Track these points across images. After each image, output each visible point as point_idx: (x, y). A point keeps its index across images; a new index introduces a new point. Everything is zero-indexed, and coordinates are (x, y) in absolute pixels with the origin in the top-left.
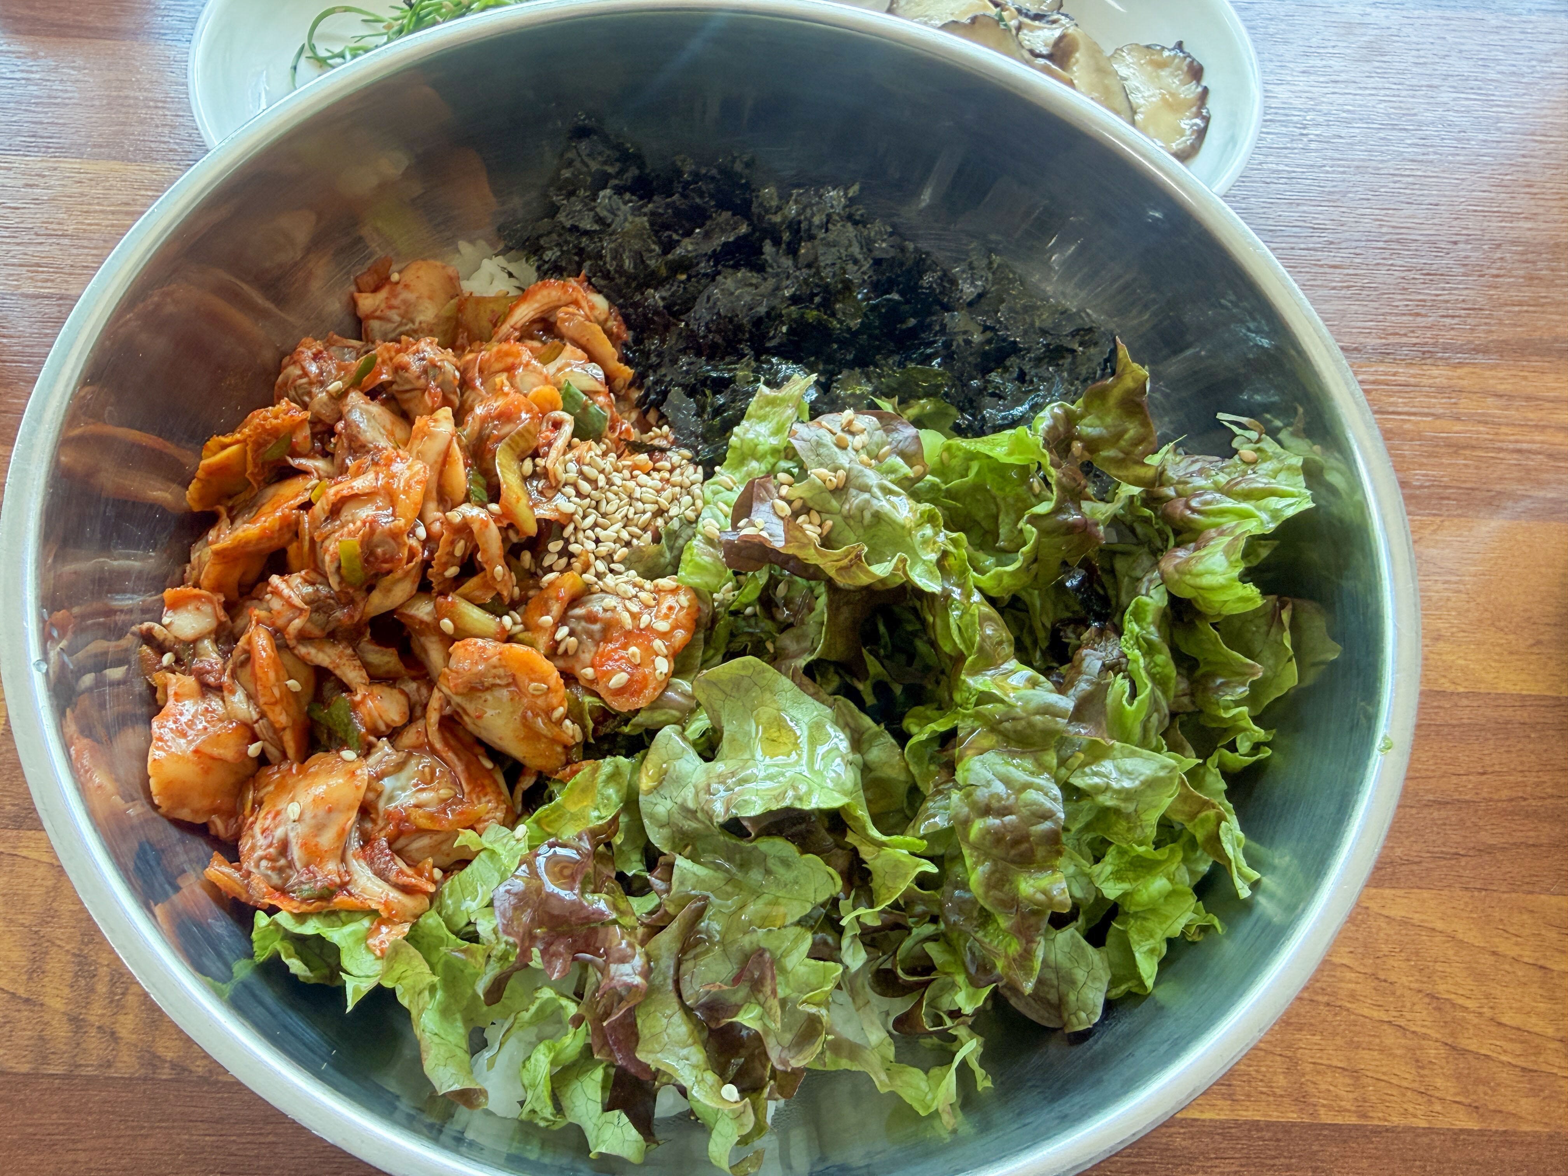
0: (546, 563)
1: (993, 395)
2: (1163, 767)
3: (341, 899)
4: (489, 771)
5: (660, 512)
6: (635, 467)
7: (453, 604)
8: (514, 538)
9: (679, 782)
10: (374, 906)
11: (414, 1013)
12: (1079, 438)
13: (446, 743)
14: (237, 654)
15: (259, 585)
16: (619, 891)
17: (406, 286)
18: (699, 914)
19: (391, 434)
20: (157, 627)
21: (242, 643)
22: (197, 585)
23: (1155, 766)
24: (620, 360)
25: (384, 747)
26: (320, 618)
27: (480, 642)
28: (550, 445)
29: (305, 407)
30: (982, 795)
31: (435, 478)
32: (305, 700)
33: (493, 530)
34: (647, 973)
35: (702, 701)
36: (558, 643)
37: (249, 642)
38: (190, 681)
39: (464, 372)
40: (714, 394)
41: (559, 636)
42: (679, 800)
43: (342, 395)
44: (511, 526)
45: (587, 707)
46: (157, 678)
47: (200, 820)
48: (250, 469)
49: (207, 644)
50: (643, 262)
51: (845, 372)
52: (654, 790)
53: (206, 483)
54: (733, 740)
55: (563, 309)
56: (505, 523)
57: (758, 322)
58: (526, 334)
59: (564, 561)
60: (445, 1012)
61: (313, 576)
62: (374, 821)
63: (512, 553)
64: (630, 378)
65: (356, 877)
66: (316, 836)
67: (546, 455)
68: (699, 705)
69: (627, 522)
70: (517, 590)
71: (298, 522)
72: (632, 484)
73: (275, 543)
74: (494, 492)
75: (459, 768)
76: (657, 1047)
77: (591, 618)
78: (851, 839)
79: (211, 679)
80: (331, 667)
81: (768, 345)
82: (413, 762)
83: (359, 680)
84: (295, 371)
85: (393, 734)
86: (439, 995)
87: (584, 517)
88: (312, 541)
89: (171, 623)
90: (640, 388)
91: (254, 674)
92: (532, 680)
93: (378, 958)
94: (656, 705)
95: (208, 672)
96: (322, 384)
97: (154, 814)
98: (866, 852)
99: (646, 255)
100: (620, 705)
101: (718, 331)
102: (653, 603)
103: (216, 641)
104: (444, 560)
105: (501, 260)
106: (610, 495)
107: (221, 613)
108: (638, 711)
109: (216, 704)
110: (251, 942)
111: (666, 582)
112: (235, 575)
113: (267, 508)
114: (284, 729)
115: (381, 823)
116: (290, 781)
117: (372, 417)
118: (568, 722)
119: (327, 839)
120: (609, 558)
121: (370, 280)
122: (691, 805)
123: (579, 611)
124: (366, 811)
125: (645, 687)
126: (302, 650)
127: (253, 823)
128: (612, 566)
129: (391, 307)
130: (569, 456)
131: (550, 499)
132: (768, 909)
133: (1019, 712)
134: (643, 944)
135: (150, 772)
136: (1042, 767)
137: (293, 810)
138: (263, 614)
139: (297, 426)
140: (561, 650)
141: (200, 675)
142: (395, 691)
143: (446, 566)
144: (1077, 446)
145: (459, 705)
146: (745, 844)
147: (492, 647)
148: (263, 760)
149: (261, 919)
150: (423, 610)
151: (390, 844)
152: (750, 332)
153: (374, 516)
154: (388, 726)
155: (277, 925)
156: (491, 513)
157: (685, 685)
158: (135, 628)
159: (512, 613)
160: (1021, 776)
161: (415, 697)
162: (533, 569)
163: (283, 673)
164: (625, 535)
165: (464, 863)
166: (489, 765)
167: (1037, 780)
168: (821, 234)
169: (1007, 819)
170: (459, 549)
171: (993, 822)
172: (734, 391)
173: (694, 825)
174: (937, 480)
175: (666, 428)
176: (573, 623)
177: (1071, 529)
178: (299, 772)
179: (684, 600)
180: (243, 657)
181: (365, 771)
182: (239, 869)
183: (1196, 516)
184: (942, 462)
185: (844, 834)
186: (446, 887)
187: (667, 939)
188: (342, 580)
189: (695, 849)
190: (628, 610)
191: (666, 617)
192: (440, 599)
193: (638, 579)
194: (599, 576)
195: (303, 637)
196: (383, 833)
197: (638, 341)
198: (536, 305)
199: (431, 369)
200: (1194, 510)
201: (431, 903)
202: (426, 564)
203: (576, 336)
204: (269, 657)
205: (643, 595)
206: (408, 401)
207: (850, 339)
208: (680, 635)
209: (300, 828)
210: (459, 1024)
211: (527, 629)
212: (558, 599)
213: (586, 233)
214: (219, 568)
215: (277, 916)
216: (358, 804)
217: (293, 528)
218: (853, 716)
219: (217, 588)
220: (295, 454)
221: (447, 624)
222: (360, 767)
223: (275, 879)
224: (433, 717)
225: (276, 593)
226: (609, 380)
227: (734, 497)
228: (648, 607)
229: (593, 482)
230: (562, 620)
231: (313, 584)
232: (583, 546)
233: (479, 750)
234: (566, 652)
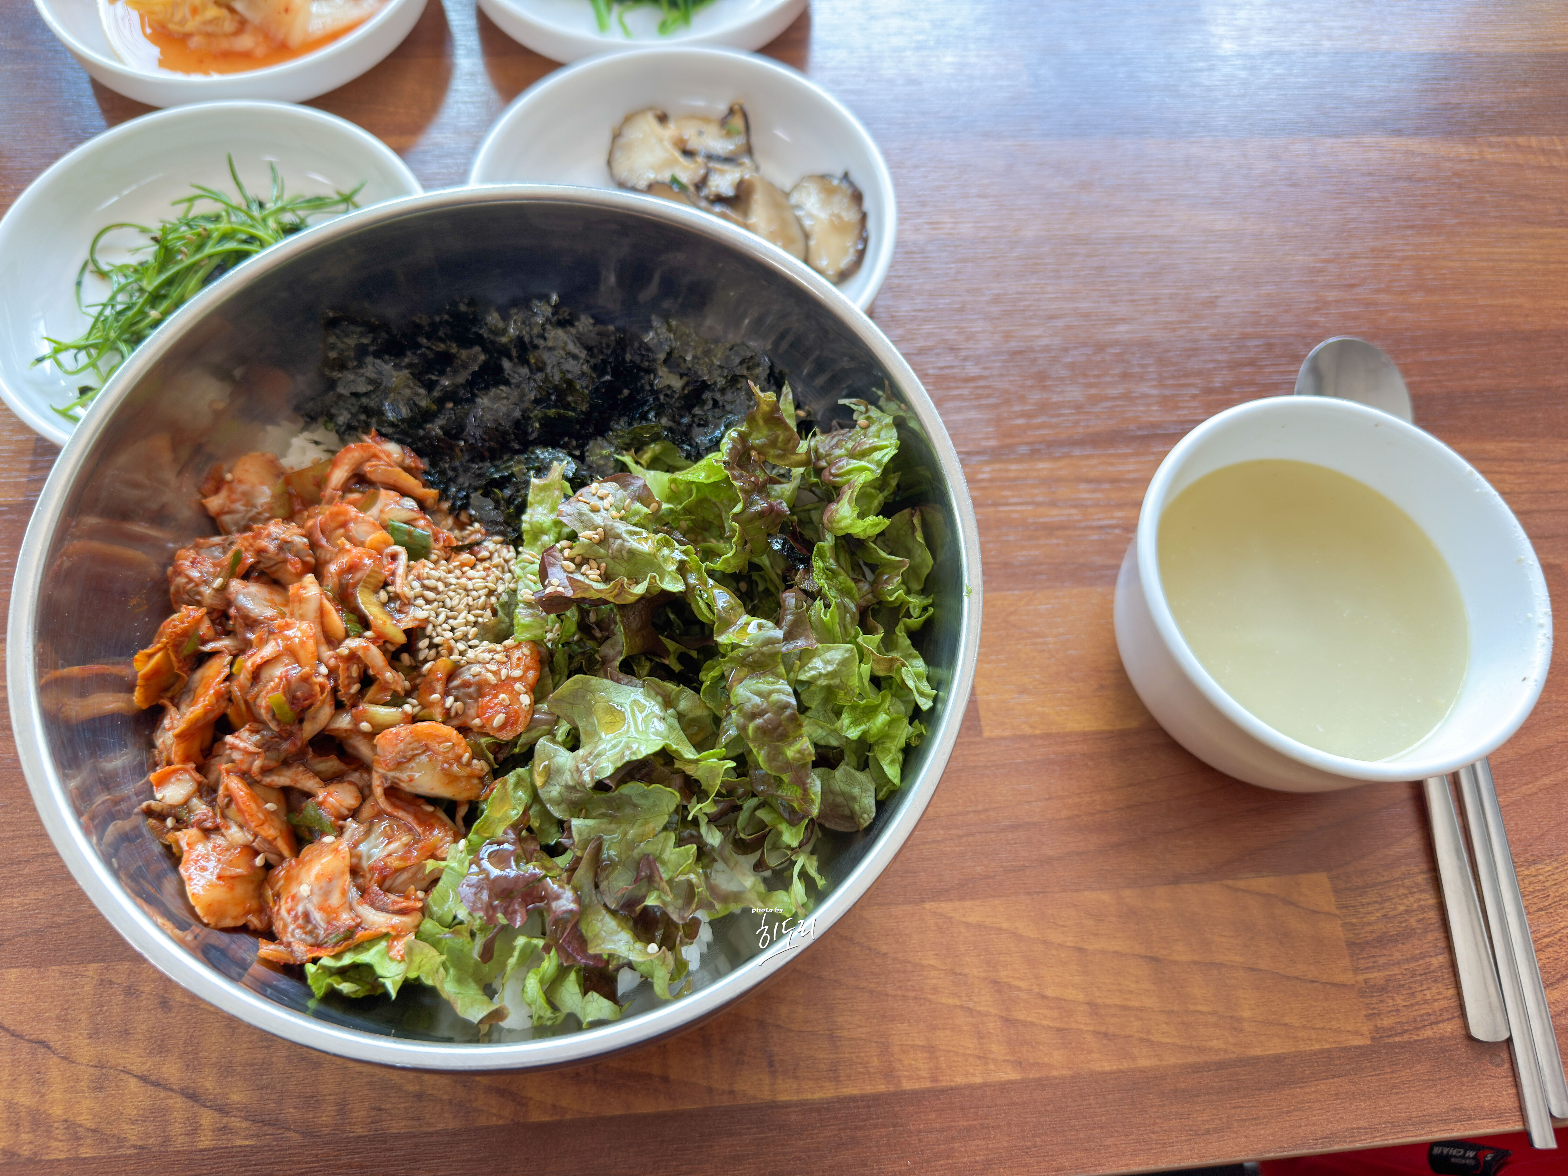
0: (421, 657)
1: (699, 425)
2: (847, 651)
3: (360, 934)
4: (432, 813)
5: (491, 593)
6: (462, 565)
7: (364, 711)
8: (391, 648)
9: (559, 771)
10: (384, 930)
11: (438, 986)
12: (753, 448)
13: (394, 806)
14: (221, 800)
15: (216, 745)
16: (545, 856)
17: (240, 481)
18: (599, 849)
19: (273, 605)
20: (153, 802)
21: (221, 791)
22: (169, 763)
23: (841, 652)
24: (424, 486)
25: (351, 825)
26: (272, 754)
27: (394, 730)
28: (393, 574)
29: (199, 604)
30: (748, 707)
31: (319, 629)
32: (282, 814)
33: (375, 651)
34: (578, 900)
35: (560, 714)
36: (448, 710)
37: (227, 788)
38: (193, 832)
39: (309, 535)
40: (501, 490)
41: (448, 705)
42: (563, 783)
43: (224, 588)
44: (385, 642)
45: (484, 746)
46: (170, 838)
47: (240, 923)
48: (176, 665)
49: (195, 801)
50: (415, 404)
51: (591, 443)
52: (546, 783)
53: (146, 687)
54: (586, 732)
55: (368, 464)
56: (381, 641)
57: (517, 424)
58: (346, 488)
59: (433, 652)
60: (460, 981)
61: (256, 726)
62: (363, 876)
63: (393, 658)
64: (437, 497)
65: (365, 917)
66: (326, 900)
67: (393, 583)
68: (559, 717)
69: (469, 608)
70: (407, 684)
71: (229, 692)
72: (463, 581)
73: (217, 713)
74: (365, 623)
75: (410, 819)
76: (599, 941)
77: (466, 685)
78: (678, 765)
79: (208, 825)
80: (292, 784)
81: (531, 438)
82: (376, 827)
83: (316, 786)
84: (182, 580)
85: (354, 813)
86: (452, 971)
87: (437, 615)
88: (246, 702)
89: (164, 797)
90: (447, 500)
91: (240, 810)
92: (440, 743)
93: (400, 962)
94: (529, 728)
95: (205, 820)
96: (206, 582)
97: (207, 930)
98: (690, 770)
99: (416, 399)
100: (506, 736)
101: (490, 439)
102: (506, 659)
103: (201, 797)
104: (346, 682)
105: (306, 435)
106: (451, 594)
107: (197, 776)
108: (519, 735)
109: (219, 840)
110: (309, 987)
111: (508, 642)
112: (196, 745)
113: (200, 690)
114: (275, 839)
115: (368, 876)
116: (294, 872)
117: (253, 597)
118: (475, 761)
119: (335, 900)
120: (465, 637)
121: (210, 486)
122: (571, 783)
123: (456, 683)
124: (355, 872)
125: (519, 717)
126: (268, 780)
127: (278, 910)
128: (470, 643)
129: (233, 501)
130: (411, 577)
131: (407, 613)
132: (642, 829)
133: (754, 649)
134: (568, 883)
135: (193, 902)
136: (779, 676)
137: (304, 890)
138: (229, 765)
139: (199, 621)
140: (453, 713)
141: (199, 825)
142: (345, 785)
143: (349, 686)
144: (753, 453)
145: (394, 778)
146: (610, 794)
147: (404, 730)
148: (268, 866)
149: (310, 968)
150: (344, 722)
151: (380, 887)
152: (514, 434)
153: (287, 671)
154: (349, 810)
155: (324, 968)
156: (368, 639)
157: (544, 706)
158: (136, 810)
159: (410, 700)
160: (765, 687)
161: (361, 783)
162: (414, 664)
163: (260, 801)
164: (471, 618)
165: (435, 881)
166: (430, 809)
167: (777, 687)
168: (541, 342)
169: (766, 716)
170: (355, 671)
171: (759, 721)
172: (515, 483)
173: (578, 795)
174: (671, 506)
175: (477, 525)
176: (455, 692)
177: (761, 514)
178: (298, 864)
179: (526, 651)
180: (226, 800)
181: (344, 845)
182: (281, 943)
183: (837, 479)
184: (672, 491)
185: (673, 764)
186: (430, 900)
187: (583, 873)
188: (279, 723)
189: (587, 810)
190: (490, 671)
191: (518, 666)
192: (354, 711)
193: (492, 646)
194: (462, 653)
195: (265, 771)
196: (373, 882)
197: (433, 464)
198: (346, 467)
199: (284, 546)
200: (835, 476)
201: (424, 915)
202: (335, 690)
203: (385, 480)
204: (247, 794)
205: (497, 656)
206: (274, 572)
207: (586, 419)
208: (531, 675)
209: (316, 899)
210: (473, 984)
211: (424, 707)
212: (438, 680)
213: (366, 394)
214: (183, 745)
215: (322, 962)
216: (347, 870)
217: (227, 696)
218: (659, 686)
219: (186, 759)
220: (204, 642)
221: (365, 726)
222: (340, 844)
223: (310, 939)
224: (378, 791)
225: (233, 747)
226: (422, 506)
227: (536, 567)
228: (502, 663)
229: (434, 589)
230: (446, 693)
231: (257, 732)
232: (443, 636)
233: (420, 802)
234: (457, 714)
